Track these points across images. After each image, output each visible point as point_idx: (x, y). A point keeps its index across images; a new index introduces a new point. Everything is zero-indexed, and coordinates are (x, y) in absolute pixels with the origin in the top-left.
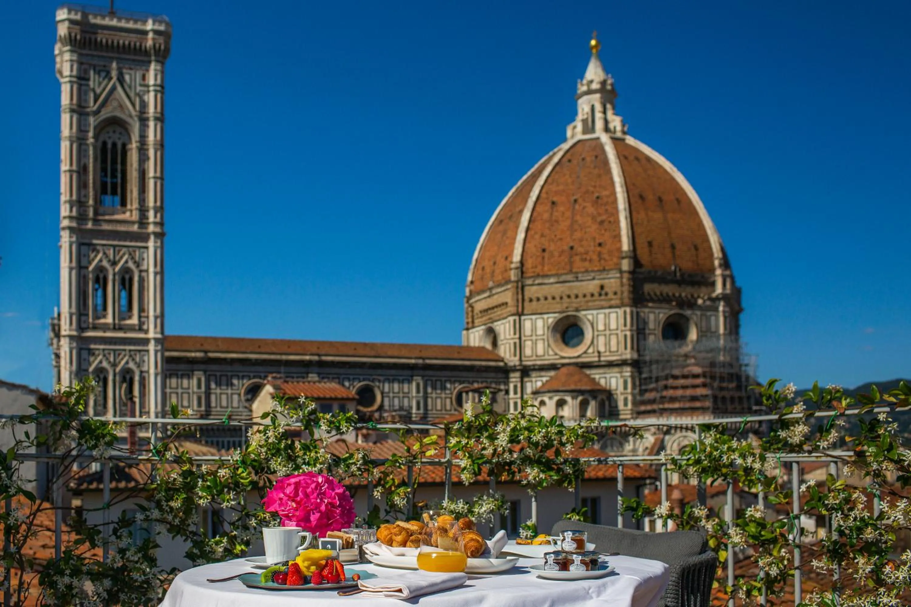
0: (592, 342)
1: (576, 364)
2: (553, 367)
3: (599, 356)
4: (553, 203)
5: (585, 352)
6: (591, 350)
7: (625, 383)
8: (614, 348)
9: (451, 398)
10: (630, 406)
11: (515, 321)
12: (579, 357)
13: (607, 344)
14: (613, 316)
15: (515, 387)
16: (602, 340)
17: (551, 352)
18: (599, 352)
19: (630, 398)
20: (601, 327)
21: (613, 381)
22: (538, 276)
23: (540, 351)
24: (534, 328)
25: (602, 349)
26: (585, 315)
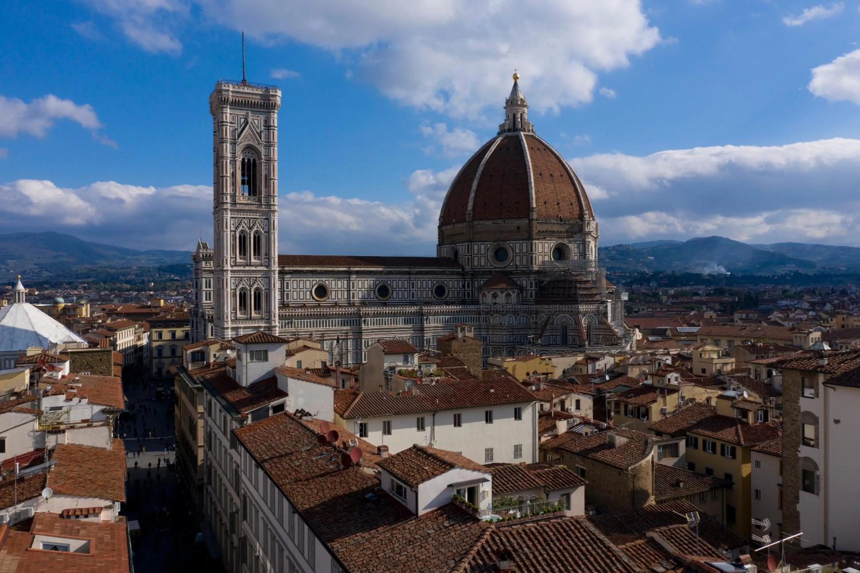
0: (513, 260)
1: (503, 272)
2: (490, 272)
3: (517, 268)
4: (491, 176)
5: (509, 265)
6: (512, 264)
7: (531, 283)
8: (525, 263)
9: (432, 291)
10: (533, 297)
11: (468, 245)
12: (505, 267)
13: (521, 260)
14: (524, 245)
15: (468, 284)
16: (518, 258)
17: (489, 264)
18: (516, 265)
19: (534, 293)
20: (518, 251)
21: (524, 282)
22: (482, 219)
23: (483, 263)
24: (479, 250)
25: (518, 263)
26: (508, 244)
